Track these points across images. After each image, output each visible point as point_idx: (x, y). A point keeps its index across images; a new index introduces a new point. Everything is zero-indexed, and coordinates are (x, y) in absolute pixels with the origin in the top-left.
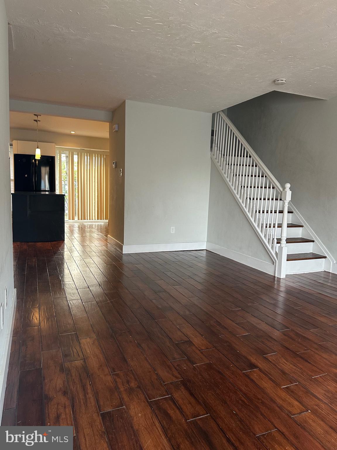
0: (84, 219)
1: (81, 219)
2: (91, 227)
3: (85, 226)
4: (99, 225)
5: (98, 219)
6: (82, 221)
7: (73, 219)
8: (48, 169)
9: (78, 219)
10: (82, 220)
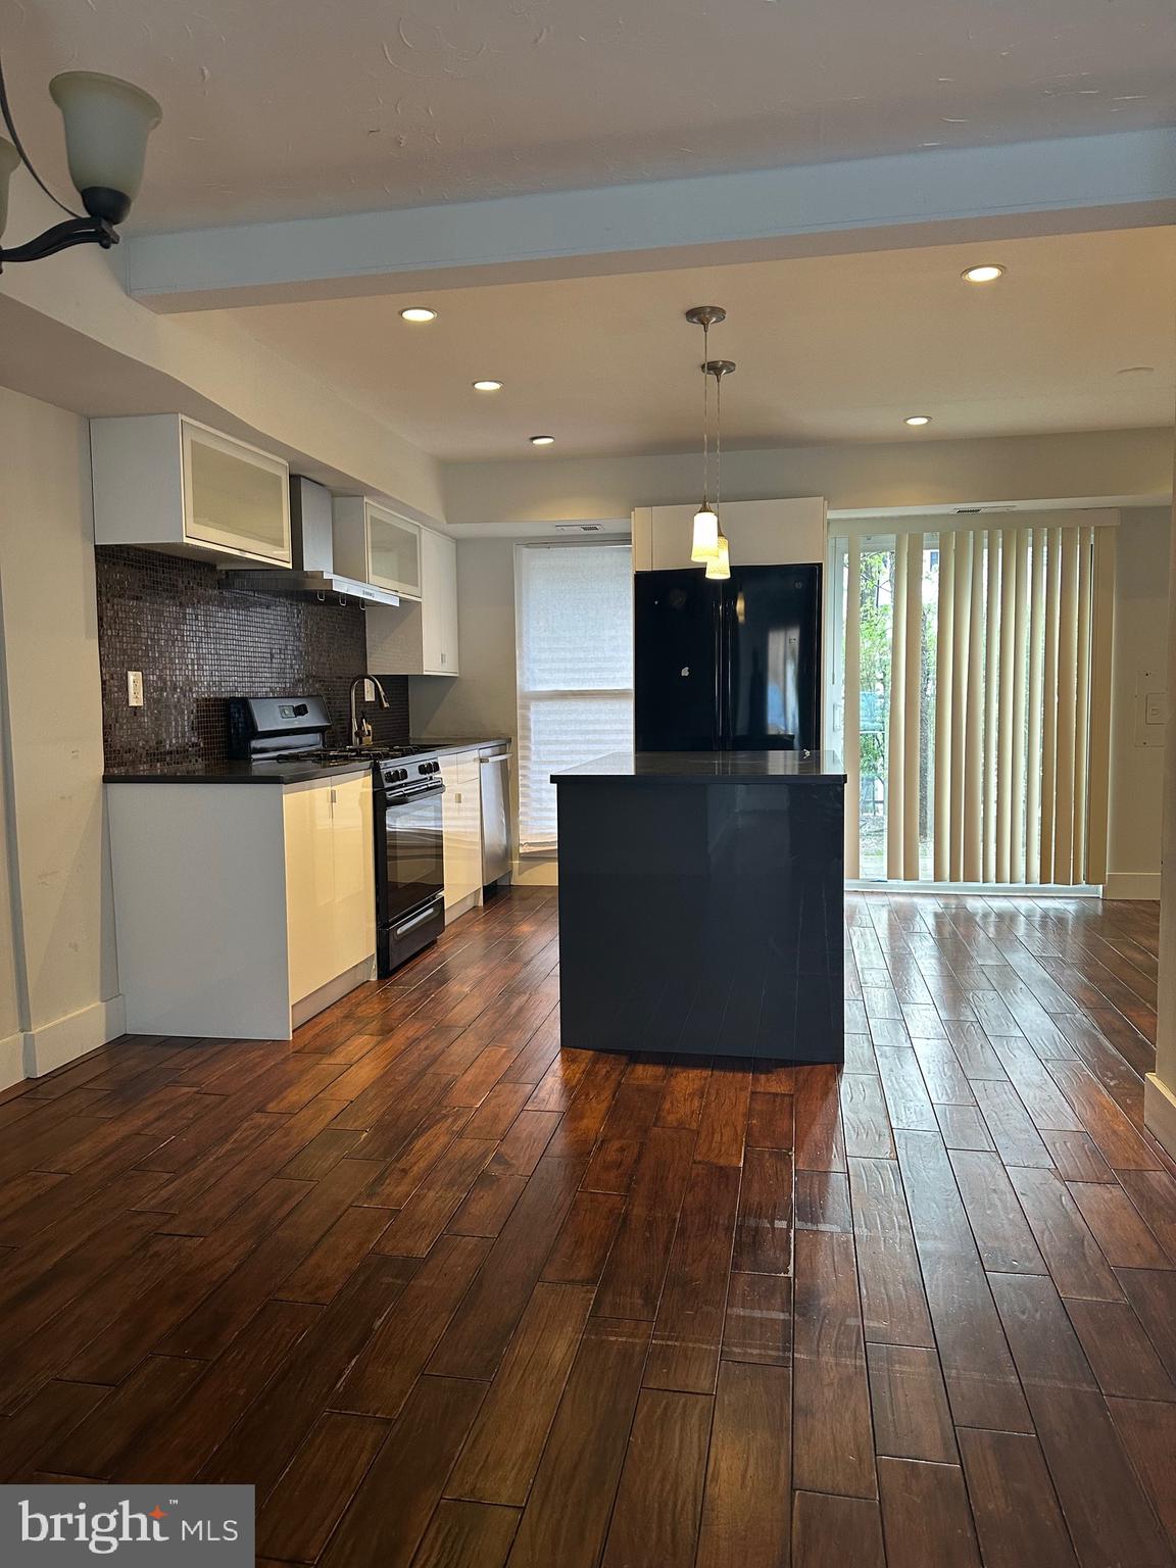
0: (970, 877)
1: (954, 878)
2: (1006, 920)
3: (970, 918)
4: (1051, 913)
5: (1044, 879)
6: (956, 889)
7: (911, 874)
8: (794, 635)
9: (938, 877)
10: (953, 884)
